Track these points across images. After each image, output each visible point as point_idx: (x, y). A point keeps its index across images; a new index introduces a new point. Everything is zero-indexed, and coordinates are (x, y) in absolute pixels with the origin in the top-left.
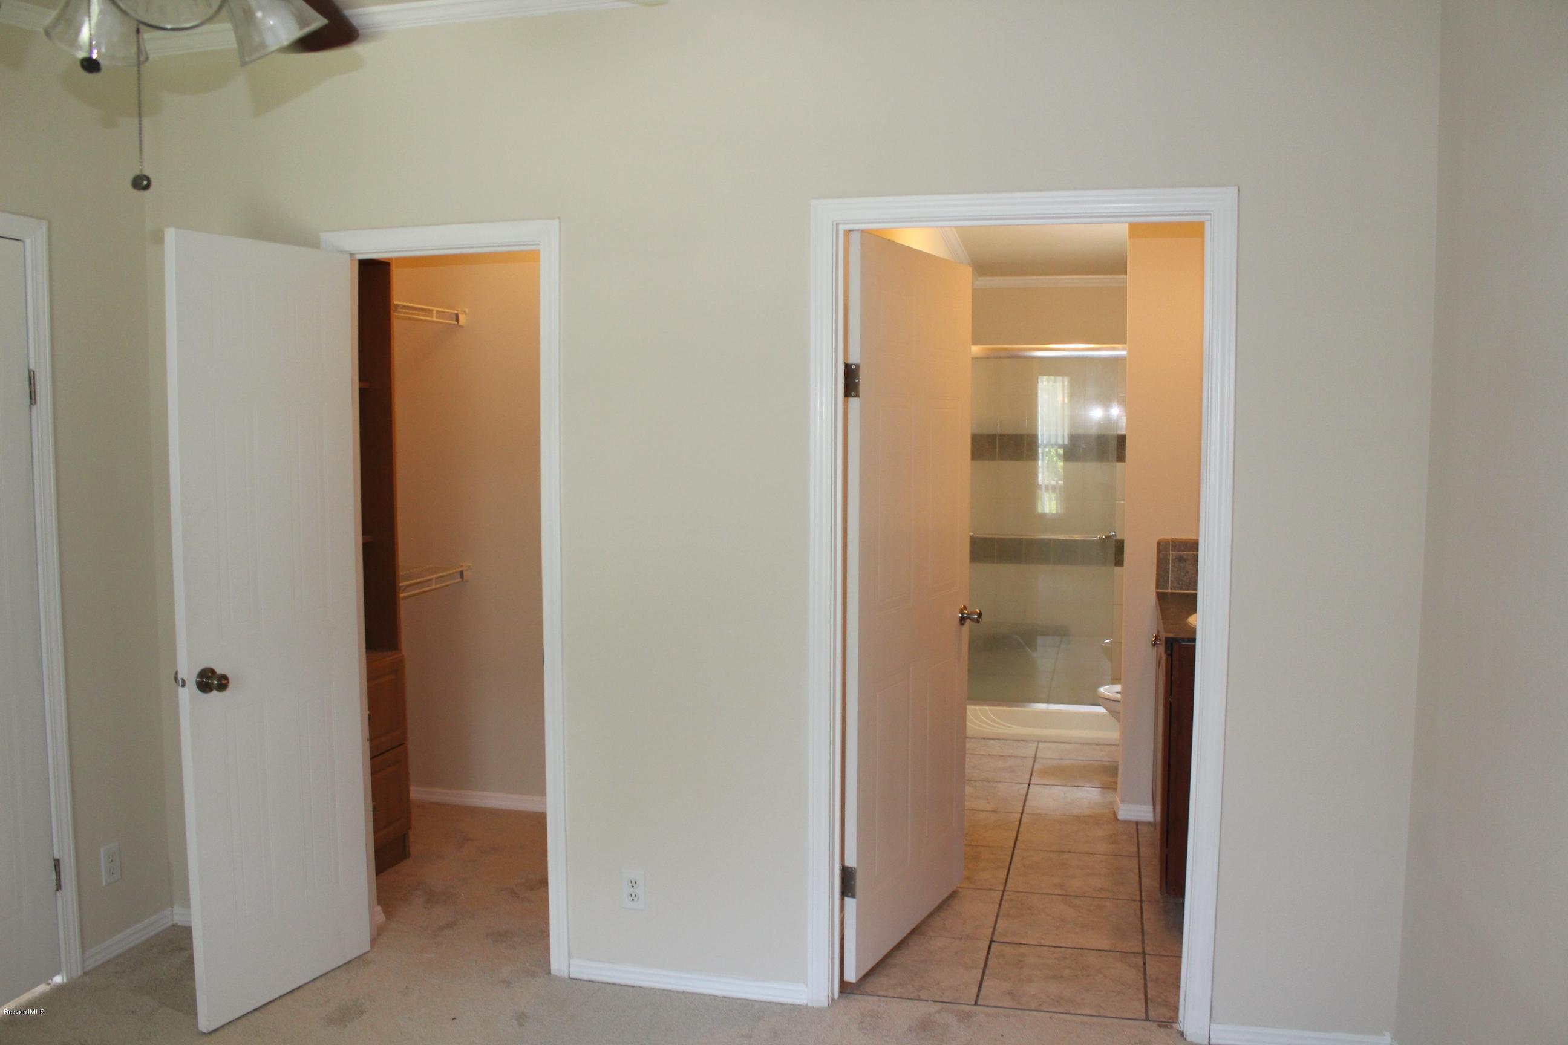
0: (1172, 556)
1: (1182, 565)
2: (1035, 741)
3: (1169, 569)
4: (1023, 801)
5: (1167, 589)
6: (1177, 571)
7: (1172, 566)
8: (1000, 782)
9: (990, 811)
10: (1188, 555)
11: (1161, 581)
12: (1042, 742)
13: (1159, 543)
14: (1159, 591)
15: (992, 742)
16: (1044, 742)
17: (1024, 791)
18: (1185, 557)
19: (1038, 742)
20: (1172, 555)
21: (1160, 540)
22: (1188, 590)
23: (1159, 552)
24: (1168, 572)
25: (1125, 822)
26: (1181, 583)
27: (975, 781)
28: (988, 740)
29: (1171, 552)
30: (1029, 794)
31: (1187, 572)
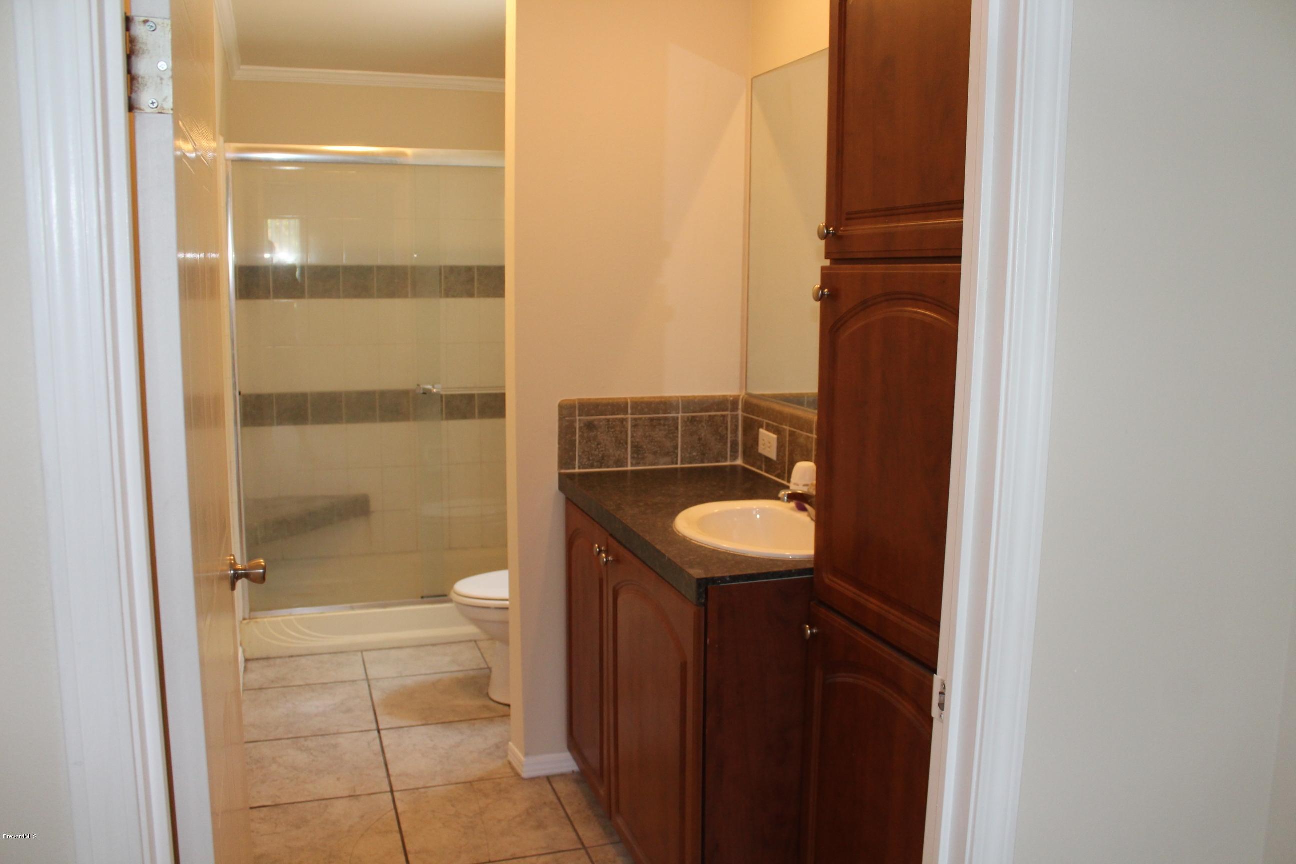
0: (580, 424)
1: (593, 434)
2: (358, 651)
3: (576, 441)
4: (383, 764)
5: (574, 468)
6: (587, 442)
7: (580, 437)
8: (338, 734)
9: (347, 797)
10: (600, 420)
11: (565, 459)
12: (367, 651)
13: (561, 407)
14: (563, 471)
15: (303, 661)
16: (371, 650)
17: (377, 747)
18: (596, 423)
19: (362, 652)
20: (579, 421)
21: (563, 401)
22: (601, 467)
23: (561, 419)
24: (575, 445)
25: (532, 779)
26: (591, 458)
27: (306, 737)
28: (298, 659)
29: (578, 418)
30: (386, 750)
31: (599, 444)
